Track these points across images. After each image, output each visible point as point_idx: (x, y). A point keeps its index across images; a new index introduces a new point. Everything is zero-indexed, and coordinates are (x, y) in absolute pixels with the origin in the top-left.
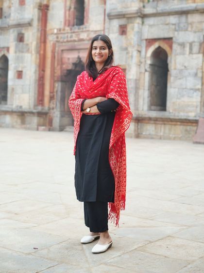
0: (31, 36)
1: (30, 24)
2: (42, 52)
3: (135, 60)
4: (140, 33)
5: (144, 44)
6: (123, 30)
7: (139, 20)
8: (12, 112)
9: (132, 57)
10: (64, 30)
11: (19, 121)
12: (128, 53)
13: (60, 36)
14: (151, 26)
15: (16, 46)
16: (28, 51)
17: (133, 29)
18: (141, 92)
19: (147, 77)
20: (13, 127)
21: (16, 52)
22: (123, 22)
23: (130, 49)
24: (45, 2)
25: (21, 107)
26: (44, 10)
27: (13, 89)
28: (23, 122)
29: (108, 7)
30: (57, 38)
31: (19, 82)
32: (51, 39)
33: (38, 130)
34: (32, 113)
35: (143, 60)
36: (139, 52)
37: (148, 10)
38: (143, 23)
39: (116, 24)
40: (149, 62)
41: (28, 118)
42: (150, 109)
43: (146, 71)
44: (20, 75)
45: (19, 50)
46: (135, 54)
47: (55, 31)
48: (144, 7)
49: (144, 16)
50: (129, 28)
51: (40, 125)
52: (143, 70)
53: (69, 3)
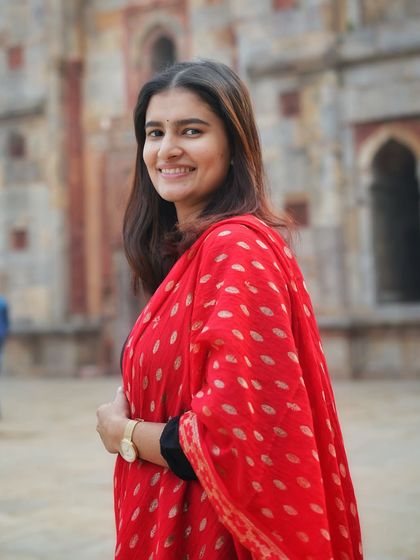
0: (44, 141)
1: (38, 112)
2: (74, 177)
3: (330, 178)
4: (336, 108)
5: (349, 135)
6: (291, 106)
7: (329, 78)
9: (321, 170)
10: (127, 119)
12: (309, 161)
14: (364, 89)
15: (8, 170)
16: (39, 177)
17: (317, 98)
18: (352, 259)
19: (364, 222)
21: (7, 183)
22: (288, 83)
23: (315, 151)
24: (74, 55)
25: (28, 322)
26: (72, 73)
27: (5, 279)
28: (37, 359)
30: (111, 139)
31: (20, 259)
32: (95, 145)
33: (77, 375)
34: (58, 336)
35: (349, 176)
36: (339, 155)
37: (353, 49)
38: (341, 83)
39: (269, 91)
40: (366, 179)
41: (51, 350)
42: (381, 301)
43: (360, 202)
44: (20, 240)
46: (329, 162)
47: (105, 124)
48: (339, 42)
49: (342, 66)
50: (307, 99)
51: (82, 363)
52: (351, 201)
53: (135, 53)
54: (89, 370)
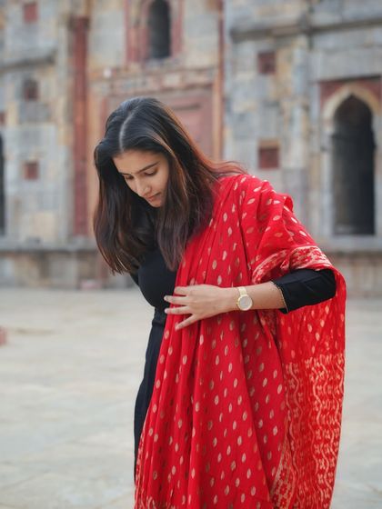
0: (54, 86)
1: (49, 60)
2: (79, 120)
3: (298, 127)
4: (306, 67)
5: (316, 91)
6: (267, 64)
7: (302, 41)
8: (17, 253)
9: (291, 121)
10: (127, 69)
11: (35, 271)
12: (281, 112)
13: (118, 83)
14: (330, 52)
15: (22, 110)
16: (49, 118)
17: (290, 59)
18: (314, 196)
19: (326, 165)
20: (21, 284)
21: (20, 122)
22: (265, 45)
23: (286, 104)
24: (81, 12)
25: (38, 241)
26: (80, 28)
27: (18, 204)
28: (45, 273)
29: (230, 16)
30: (112, 87)
31: (32, 187)
32: (98, 91)
33: (78, 288)
34: (64, 253)
35: (315, 127)
36: (307, 109)
37: (322, 17)
38: (311, 46)
39: (249, 51)
40: (329, 130)
41: (56, 265)
42: (336, 233)
43: (323, 149)
44: (32, 170)
45: (27, 118)
46: (298, 113)
47: (107, 73)
48: (311, 11)
49: (312, 31)
50: (281, 59)
51: (82, 277)
52: (316, 149)
53: (134, 12)
54: (89, 283)
